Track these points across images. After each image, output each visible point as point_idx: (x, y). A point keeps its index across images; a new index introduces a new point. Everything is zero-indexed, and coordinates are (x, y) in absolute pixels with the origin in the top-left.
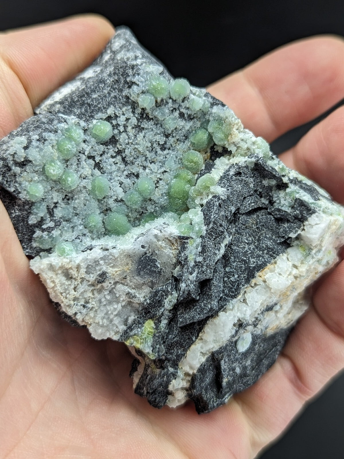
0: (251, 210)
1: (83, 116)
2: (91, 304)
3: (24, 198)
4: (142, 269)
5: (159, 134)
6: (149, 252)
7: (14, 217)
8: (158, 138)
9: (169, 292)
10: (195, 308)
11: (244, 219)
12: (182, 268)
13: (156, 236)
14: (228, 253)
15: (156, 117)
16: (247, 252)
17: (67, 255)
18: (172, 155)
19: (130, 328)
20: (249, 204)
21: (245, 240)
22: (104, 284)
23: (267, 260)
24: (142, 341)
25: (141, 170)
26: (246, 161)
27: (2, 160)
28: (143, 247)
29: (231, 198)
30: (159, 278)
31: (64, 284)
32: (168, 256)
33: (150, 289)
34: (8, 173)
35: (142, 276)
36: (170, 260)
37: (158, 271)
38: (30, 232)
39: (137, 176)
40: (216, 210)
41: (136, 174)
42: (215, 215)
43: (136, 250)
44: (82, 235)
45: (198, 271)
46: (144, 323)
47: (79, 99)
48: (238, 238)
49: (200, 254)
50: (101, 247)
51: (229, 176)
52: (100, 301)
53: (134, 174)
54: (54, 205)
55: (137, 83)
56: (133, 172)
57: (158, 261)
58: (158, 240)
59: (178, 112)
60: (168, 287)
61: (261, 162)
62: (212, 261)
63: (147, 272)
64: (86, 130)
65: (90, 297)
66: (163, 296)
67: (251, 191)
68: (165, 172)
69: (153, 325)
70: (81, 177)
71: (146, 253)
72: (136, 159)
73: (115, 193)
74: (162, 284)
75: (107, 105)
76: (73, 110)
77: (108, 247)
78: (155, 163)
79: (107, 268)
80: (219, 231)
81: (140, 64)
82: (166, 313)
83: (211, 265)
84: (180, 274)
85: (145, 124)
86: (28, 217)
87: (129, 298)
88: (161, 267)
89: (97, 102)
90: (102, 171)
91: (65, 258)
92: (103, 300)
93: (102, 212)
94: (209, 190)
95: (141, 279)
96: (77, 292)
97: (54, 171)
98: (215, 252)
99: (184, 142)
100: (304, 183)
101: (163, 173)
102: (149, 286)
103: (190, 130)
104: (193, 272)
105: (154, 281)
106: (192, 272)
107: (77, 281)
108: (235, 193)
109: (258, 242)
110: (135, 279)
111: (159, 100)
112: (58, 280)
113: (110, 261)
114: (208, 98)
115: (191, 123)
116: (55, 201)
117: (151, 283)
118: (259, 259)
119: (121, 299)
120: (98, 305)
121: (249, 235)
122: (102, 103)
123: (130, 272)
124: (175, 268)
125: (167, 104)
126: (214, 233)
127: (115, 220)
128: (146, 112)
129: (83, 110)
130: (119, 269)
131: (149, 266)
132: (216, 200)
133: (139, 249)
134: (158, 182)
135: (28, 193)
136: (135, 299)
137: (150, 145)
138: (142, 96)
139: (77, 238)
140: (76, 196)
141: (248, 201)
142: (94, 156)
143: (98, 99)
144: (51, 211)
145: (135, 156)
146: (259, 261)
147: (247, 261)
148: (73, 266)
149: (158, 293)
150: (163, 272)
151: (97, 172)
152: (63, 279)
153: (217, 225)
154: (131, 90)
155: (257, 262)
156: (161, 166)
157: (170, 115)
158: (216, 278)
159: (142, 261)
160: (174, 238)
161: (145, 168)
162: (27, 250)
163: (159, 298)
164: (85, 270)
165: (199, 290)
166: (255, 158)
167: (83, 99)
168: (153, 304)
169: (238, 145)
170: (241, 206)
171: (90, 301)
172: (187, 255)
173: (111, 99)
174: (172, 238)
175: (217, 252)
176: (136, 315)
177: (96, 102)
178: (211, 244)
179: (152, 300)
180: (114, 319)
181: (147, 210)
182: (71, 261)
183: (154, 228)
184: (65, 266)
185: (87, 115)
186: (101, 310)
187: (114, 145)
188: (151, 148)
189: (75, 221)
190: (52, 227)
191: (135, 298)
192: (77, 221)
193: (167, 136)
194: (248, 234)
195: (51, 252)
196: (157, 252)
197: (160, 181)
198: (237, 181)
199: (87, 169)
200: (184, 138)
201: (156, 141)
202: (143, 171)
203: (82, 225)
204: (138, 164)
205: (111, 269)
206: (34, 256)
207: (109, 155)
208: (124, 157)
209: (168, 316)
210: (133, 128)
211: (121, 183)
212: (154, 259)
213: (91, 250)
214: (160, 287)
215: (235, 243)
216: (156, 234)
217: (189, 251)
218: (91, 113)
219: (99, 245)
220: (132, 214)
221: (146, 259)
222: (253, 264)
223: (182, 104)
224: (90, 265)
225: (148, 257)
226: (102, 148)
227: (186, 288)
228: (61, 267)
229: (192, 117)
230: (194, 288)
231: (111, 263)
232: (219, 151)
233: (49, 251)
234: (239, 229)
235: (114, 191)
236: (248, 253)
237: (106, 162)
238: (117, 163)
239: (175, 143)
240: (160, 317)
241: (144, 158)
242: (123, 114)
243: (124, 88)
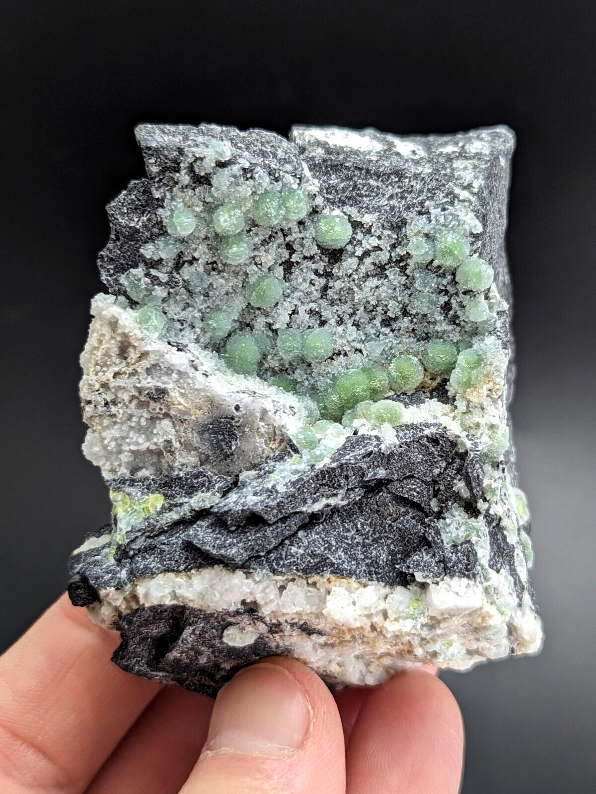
0: (406, 498)
1: (333, 192)
2: (116, 409)
3: (161, 218)
4: (210, 431)
5: (398, 302)
6: (238, 422)
7: (131, 227)
8: (392, 304)
9: (214, 489)
10: (219, 536)
11: (385, 499)
12: (255, 479)
13: (264, 412)
14: (323, 516)
15: (414, 279)
16: (347, 539)
17: (145, 329)
18: (387, 341)
19: (133, 482)
20: (411, 489)
21: (359, 523)
22: (152, 403)
23: (358, 572)
24: (129, 509)
25: (333, 321)
26: (459, 437)
27: (179, 152)
28: (237, 408)
29: (395, 459)
30: (220, 461)
31: (110, 356)
32: (255, 448)
33: (199, 463)
34: (170, 172)
35: (203, 438)
36: (253, 455)
37: (226, 452)
38: (132, 261)
39: (323, 323)
40: (360, 455)
41: (323, 319)
42: (351, 458)
43: (225, 403)
44: (190, 325)
45: (265, 500)
46: (153, 493)
47: (351, 167)
48: (353, 512)
49: (289, 484)
50: (193, 359)
51: (420, 432)
52: (130, 417)
53: (321, 316)
54: (190, 258)
55: (432, 218)
56: (322, 314)
57: (238, 441)
58: (262, 419)
59: (447, 298)
60: (219, 481)
61: (472, 456)
62: (292, 506)
63: (213, 440)
64: (317, 212)
65: (124, 400)
66: (203, 485)
67: (428, 476)
68: (361, 351)
69: (159, 506)
70: (254, 260)
71: (232, 418)
72: (341, 303)
73: (276, 316)
74: (216, 472)
75: (373, 207)
76: (332, 173)
77: (199, 368)
78: (358, 330)
79: (175, 389)
80: (338, 481)
81: (461, 198)
82: (186, 508)
83: (285, 507)
84: (246, 482)
85: (393, 274)
86: (146, 242)
87: (165, 448)
88: (234, 451)
89: (367, 193)
90: (287, 276)
91: (140, 329)
92: (134, 419)
93: (240, 323)
94: (381, 424)
95: (199, 440)
96: (114, 380)
97: (225, 221)
98: (306, 499)
99: (418, 340)
100: (503, 534)
101: (356, 350)
102: (200, 459)
103: (440, 334)
104: (258, 495)
105: (211, 458)
106: (258, 493)
107: (127, 368)
108: (406, 458)
109: (373, 541)
110: (192, 434)
111: (436, 263)
112: (107, 346)
113: (185, 385)
114: (499, 320)
115: (449, 327)
116: (196, 255)
117: (206, 458)
118: (351, 562)
119: (155, 440)
120: (124, 419)
121: (371, 523)
122: (372, 198)
123: (194, 421)
124: (250, 470)
125: (442, 277)
126: (329, 476)
127: (244, 345)
128: (409, 261)
129: (342, 185)
130: (185, 403)
131: (222, 437)
132: (375, 443)
133: (229, 406)
134: (339, 354)
135: (172, 216)
136: (169, 456)
137: (373, 302)
138: (421, 239)
139: (181, 322)
140: (225, 274)
141: (413, 484)
142: (295, 250)
143: (373, 189)
144: (181, 262)
145: (343, 298)
146: (348, 563)
147: (334, 548)
148: (139, 348)
149: (201, 477)
150: (231, 460)
151: (280, 271)
152: (115, 350)
153: (341, 472)
154: (417, 218)
155: (344, 562)
156: (363, 342)
157: (432, 293)
158: (277, 529)
159: (220, 422)
160: (282, 435)
161: (340, 322)
162: (109, 278)
163: (197, 483)
164: (148, 366)
165: (244, 522)
166: (473, 445)
167: (357, 172)
168: (184, 483)
169: (471, 409)
170: (397, 480)
171: (119, 405)
172: (275, 469)
173: (386, 205)
174: (280, 432)
175: (309, 501)
176: (155, 475)
177: (366, 191)
178: (313, 486)
179: (187, 476)
180: (126, 453)
181: (294, 373)
182: (142, 339)
183: (273, 401)
184: (131, 338)
185: (339, 196)
186: (121, 428)
187: (332, 261)
188: (371, 308)
189: (197, 300)
190: (160, 281)
191: (172, 455)
192: (199, 303)
193: (405, 313)
194: (370, 520)
195: (134, 306)
196: (247, 430)
197: (342, 356)
198: (423, 448)
199: (270, 258)
200: (424, 335)
201: (386, 306)
202: (334, 324)
203: (202, 313)
204: (337, 311)
205: (177, 394)
206: (110, 291)
207: (314, 266)
208: (329, 286)
209: (184, 515)
210: (374, 264)
211: (296, 311)
212: (235, 435)
213: (179, 350)
214: (212, 472)
215: (343, 514)
216: (268, 410)
217: (282, 467)
218: (346, 197)
219: (194, 355)
220: (272, 358)
221: (227, 425)
222: (337, 559)
223: (461, 295)
224: (160, 366)
225: (232, 426)
226: (315, 250)
227: (232, 504)
228: (125, 335)
229: (457, 322)
230: (238, 513)
231: (184, 388)
232: (449, 394)
233: (133, 304)
234: (366, 504)
235: (276, 312)
236: (346, 541)
237: (303, 271)
238: (314, 285)
239: (407, 330)
240: (176, 506)
241: (351, 311)
242: (379, 238)
243: (414, 208)
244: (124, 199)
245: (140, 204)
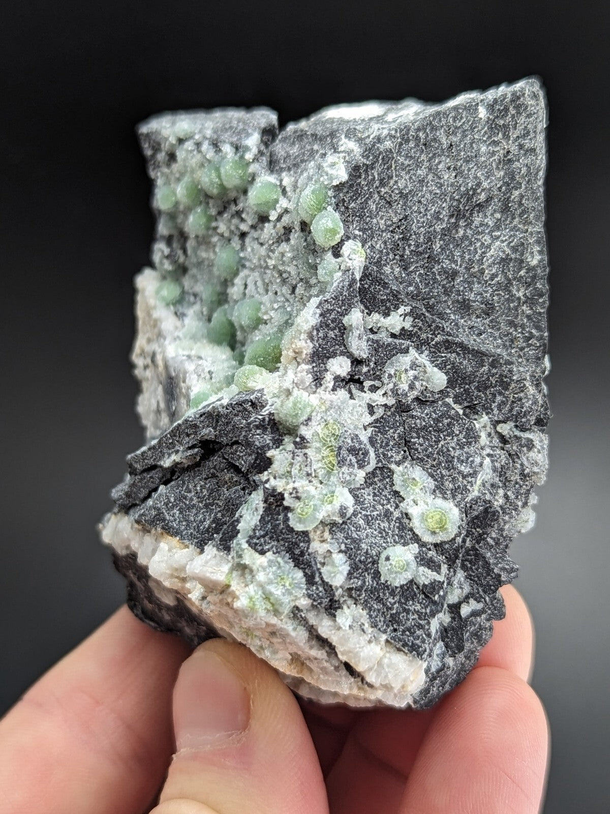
0: (236, 466)
4: (166, 392)
11: (221, 464)
16: (185, 498)
20: (240, 457)
21: (199, 485)
23: (184, 533)
28: (175, 369)
29: (222, 421)
37: (171, 413)
43: (169, 364)
44: (200, 299)
57: (175, 402)
62: (153, 458)
63: (167, 400)
64: (255, 180)
70: (215, 231)
71: (173, 379)
79: (161, 353)
80: (184, 438)
83: (148, 458)
87: (157, 408)
90: (241, 247)
91: (155, 299)
98: (165, 453)
100: (286, 515)
109: (204, 505)
114: (339, 279)
118: (182, 522)
121: (209, 487)
123: (163, 382)
130: (162, 365)
131: (169, 397)
133: (170, 367)
137: (281, 268)
139: (195, 296)
141: (239, 451)
142: (244, 220)
146: (179, 522)
147: (171, 504)
153: (185, 429)
155: (175, 520)
158: (144, 479)
170: (227, 444)
174: (188, 393)
175: (166, 456)
178: (171, 441)
182: (155, 308)
183: (199, 364)
194: (209, 485)
197: (263, 324)
198: (246, 413)
202: (264, 293)
204: (265, 279)
205: (161, 357)
212: (174, 396)
222: (170, 515)
225: (173, 386)
236: (184, 500)
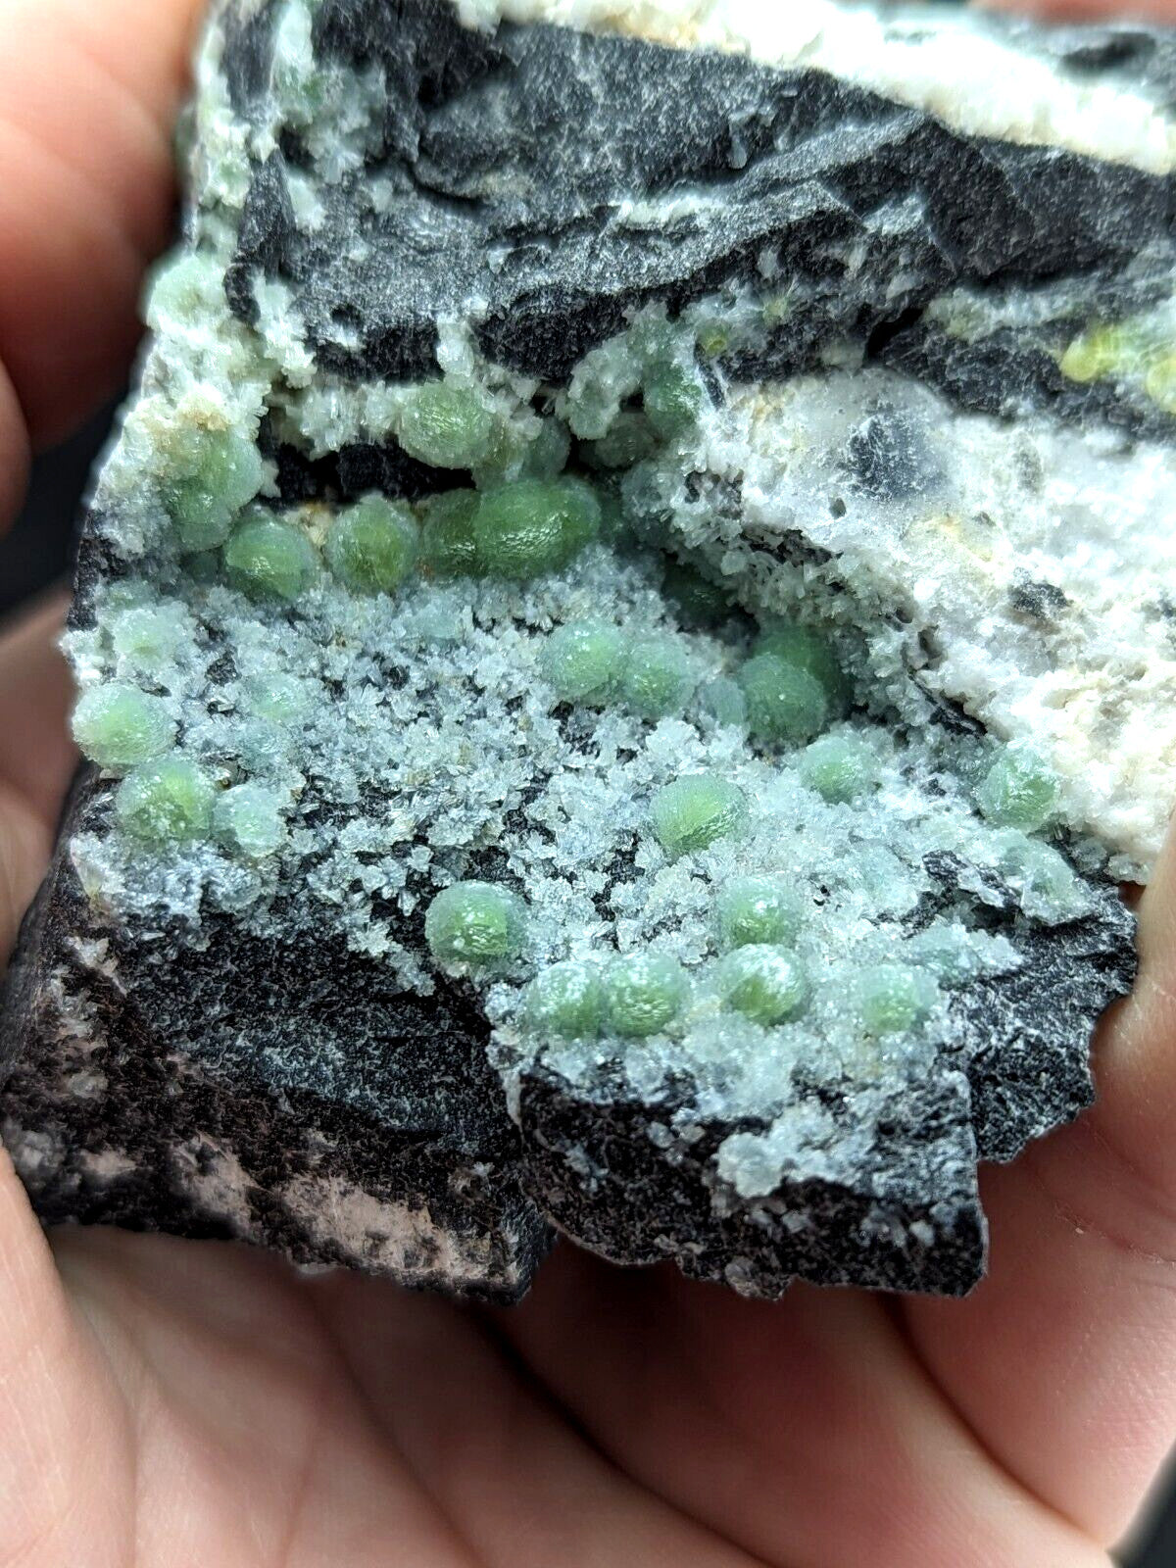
3: (953, 1022)
4: (917, 475)
5: (349, 719)
6: (842, 479)
13: (767, 488)
15: (291, 759)
17: (1044, 765)
18: (401, 634)
22: (1056, 582)
24: (1152, 357)
25: (533, 710)
28: (838, 510)
30: (905, 409)
32: (811, 411)
35: (938, 465)
36: (819, 398)
37: (886, 419)
39: (562, 711)
43: (867, 525)
45: (817, 243)
46: (1086, 386)
50: (925, 673)
52: (1116, 572)
54: (884, 926)
55: (197, 894)
56: (554, 734)
57: (852, 436)
59: (216, 693)
63: (915, 454)
69: (1077, 346)
71: (855, 488)
72: (500, 749)
74: (920, 387)
76: (443, 1106)
77: (916, 639)
78: (472, 676)
79: (991, 600)
81: (104, 943)
84: (850, 329)
85: (343, 788)
86: (1001, 979)
88: (863, 419)
90: (630, 847)
91: (1056, 770)
95: (950, 464)
96: (1144, 661)
99: (318, 618)
104: (831, 265)
106: (829, 272)
109: (559, 124)
110: (965, 486)
111: (217, 776)
115: (230, 623)
116: (866, 928)
117: (939, 425)
118: (628, 79)
123: (956, 512)
124: (835, 366)
125: (214, 742)
128: (292, 807)
129: (422, 1064)
130: (969, 557)
131: (891, 454)
134: (534, 629)
135: (923, 1015)
140: (797, 869)
141: (426, 237)
142: (592, 900)
143: (339, 1036)
145: (492, 759)
148: (1068, 720)
150: (876, 403)
151: (647, 857)
154: (239, 909)
156: (468, 646)
157: (251, 715)
159: (888, 487)
161: (513, 703)
163: (975, 370)
175: (703, 221)
177: (361, 1034)
179: (995, 396)
180: (1138, 493)
184: (1086, 745)
187: (500, 857)
190: (980, 873)
193: (337, 688)
196: (822, 456)
202: (530, 703)
204: (515, 733)
207: (550, 851)
208: (520, 797)
209: (1020, 300)
210: (388, 823)
212: (855, 450)
213: (959, 705)
217: (753, 338)
219: (921, 685)
221: (873, 477)
223: (176, 690)
224: (1021, 667)
225: (860, 473)
226: (540, 890)
232: (274, 474)
236: (629, 127)
237: (584, 846)
238: (561, 809)
239: (343, 648)
240: (1036, 331)
241: (477, 724)
242: (356, 886)
243: (242, 949)
244: (1041, 1111)
245: (999, 1089)
